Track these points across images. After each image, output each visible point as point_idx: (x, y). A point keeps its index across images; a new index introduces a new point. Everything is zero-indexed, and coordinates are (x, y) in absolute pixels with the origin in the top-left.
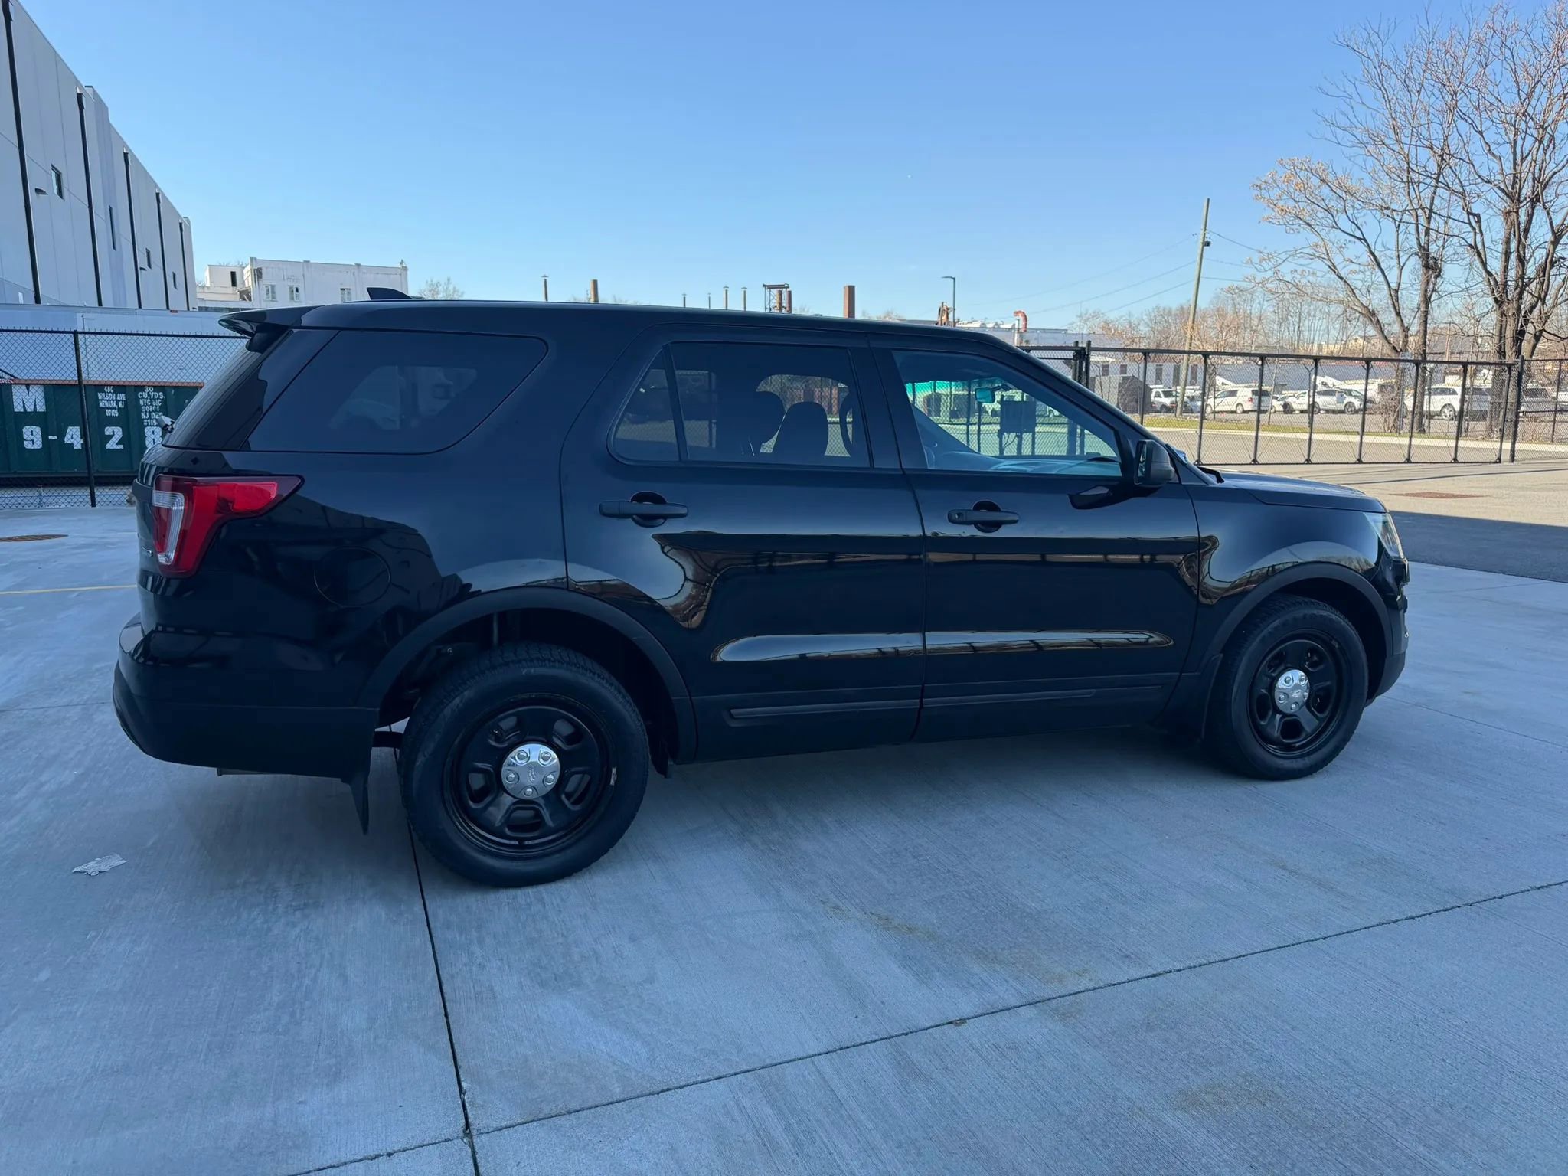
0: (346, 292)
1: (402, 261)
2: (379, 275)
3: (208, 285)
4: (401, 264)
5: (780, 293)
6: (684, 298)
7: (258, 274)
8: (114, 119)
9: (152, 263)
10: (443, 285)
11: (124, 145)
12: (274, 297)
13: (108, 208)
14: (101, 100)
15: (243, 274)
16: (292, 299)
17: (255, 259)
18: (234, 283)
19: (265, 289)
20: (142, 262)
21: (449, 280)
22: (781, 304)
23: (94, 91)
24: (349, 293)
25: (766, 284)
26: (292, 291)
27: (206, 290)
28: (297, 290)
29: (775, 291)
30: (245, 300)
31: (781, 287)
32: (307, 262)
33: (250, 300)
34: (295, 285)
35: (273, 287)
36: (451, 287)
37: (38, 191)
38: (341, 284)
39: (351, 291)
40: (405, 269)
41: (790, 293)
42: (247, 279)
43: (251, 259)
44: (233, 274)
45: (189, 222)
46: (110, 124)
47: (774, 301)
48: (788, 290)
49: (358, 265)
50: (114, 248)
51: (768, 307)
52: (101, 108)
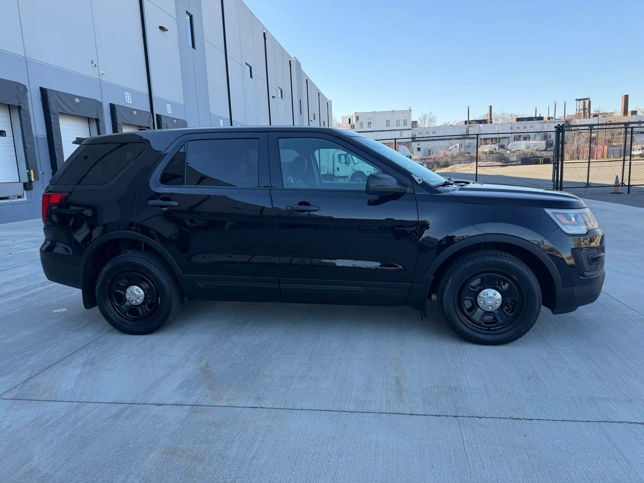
0: (388, 122)
1: (410, 107)
2: (401, 114)
3: (341, 124)
4: (409, 108)
5: (584, 102)
6: (536, 109)
7: (357, 118)
8: (303, 68)
9: (315, 118)
10: (428, 115)
11: (307, 76)
12: (362, 127)
13: (299, 100)
14: (298, 61)
15: (353, 119)
16: (369, 126)
17: (357, 112)
18: (350, 123)
19: (359, 124)
20: (311, 118)
21: (431, 113)
22: (584, 107)
23: (296, 59)
24: (389, 122)
25: (577, 99)
26: (369, 124)
27: (340, 126)
28: (370, 123)
29: (582, 102)
30: (352, 128)
31: (586, 99)
32: (374, 112)
33: (354, 128)
34: (370, 121)
35: (362, 122)
36: (432, 116)
37: (273, 97)
38: (386, 119)
39: (390, 121)
40: (411, 110)
41: (590, 102)
42: (354, 121)
43: (355, 113)
44: (350, 119)
45: (331, 102)
46: (301, 70)
47: (581, 106)
48: (589, 100)
49: (393, 111)
50: (301, 114)
51: (578, 109)
52: (298, 64)
